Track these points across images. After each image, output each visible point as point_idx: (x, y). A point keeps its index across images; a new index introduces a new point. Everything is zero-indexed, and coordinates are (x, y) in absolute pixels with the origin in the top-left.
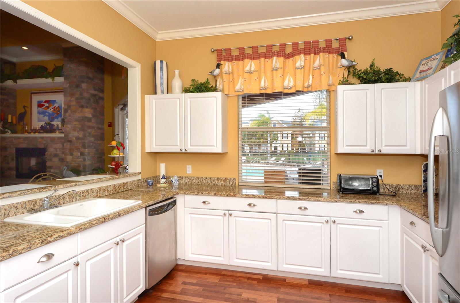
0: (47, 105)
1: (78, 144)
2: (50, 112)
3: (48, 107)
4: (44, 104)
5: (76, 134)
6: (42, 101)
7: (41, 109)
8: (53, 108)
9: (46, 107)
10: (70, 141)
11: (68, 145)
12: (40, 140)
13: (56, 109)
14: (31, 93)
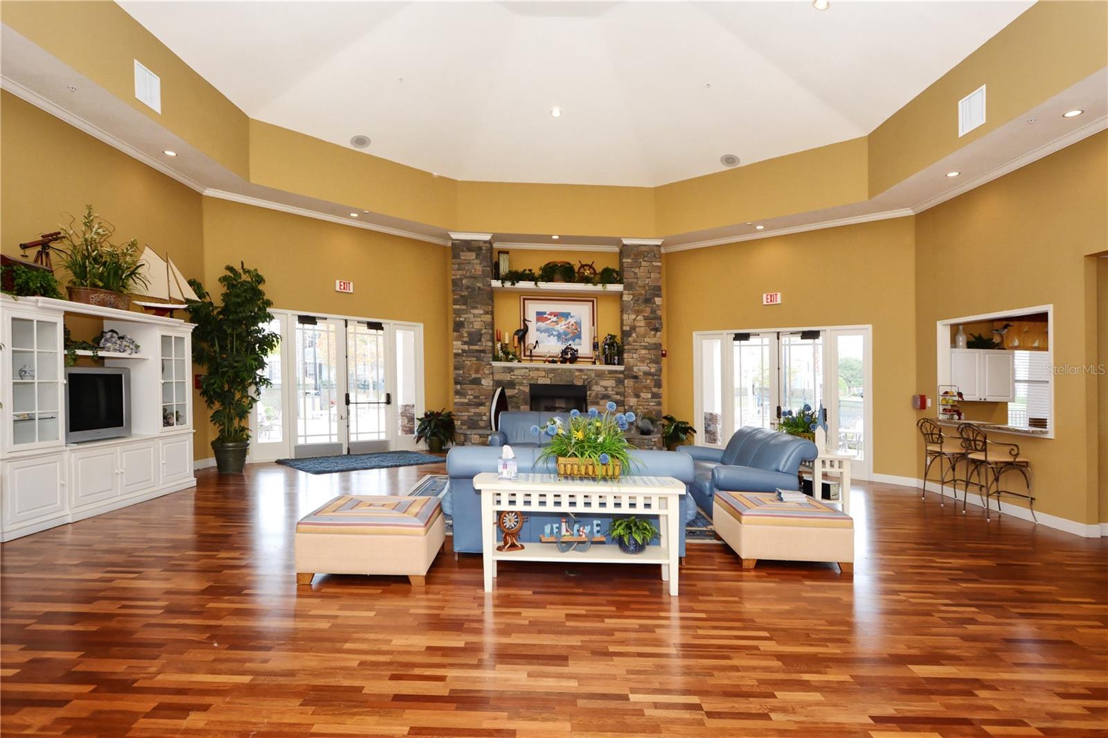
0: (554, 319)
1: (648, 381)
2: (561, 331)
3: (557, 323)
4: (549, 317)
5: (644, 368)
6: (545, 313)
7: (542, 325)
8: (565, 325)
9: (552, 322)
10: (636, 377)
11: (629, 383)
12: (577, 373)
13: (570, 327)
14: (524, 299)
